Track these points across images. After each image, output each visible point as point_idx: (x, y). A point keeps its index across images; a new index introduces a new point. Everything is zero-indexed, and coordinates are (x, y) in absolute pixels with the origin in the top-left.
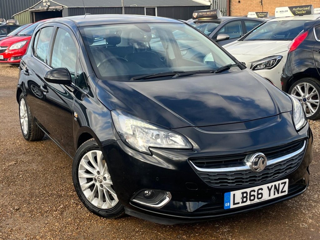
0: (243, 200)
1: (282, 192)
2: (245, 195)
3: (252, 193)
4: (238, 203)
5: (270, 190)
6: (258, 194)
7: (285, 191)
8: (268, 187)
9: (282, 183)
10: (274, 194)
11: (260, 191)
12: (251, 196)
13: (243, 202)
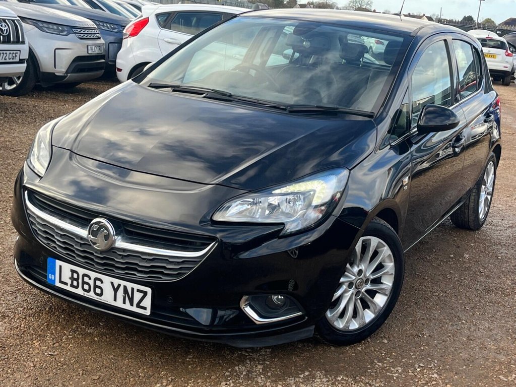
0: (72, 282)
1: (138, 306)
2: (75, 276)
3: (86, 279)
4: (66, 284)
5: (116, 290)
6: (96, 287)
7: (145, 308)
8: (112, 283)
9: (139, 291)
10: (124, 302)
11: (98, 283)
12: (84, 283)
13: (72, 285)
